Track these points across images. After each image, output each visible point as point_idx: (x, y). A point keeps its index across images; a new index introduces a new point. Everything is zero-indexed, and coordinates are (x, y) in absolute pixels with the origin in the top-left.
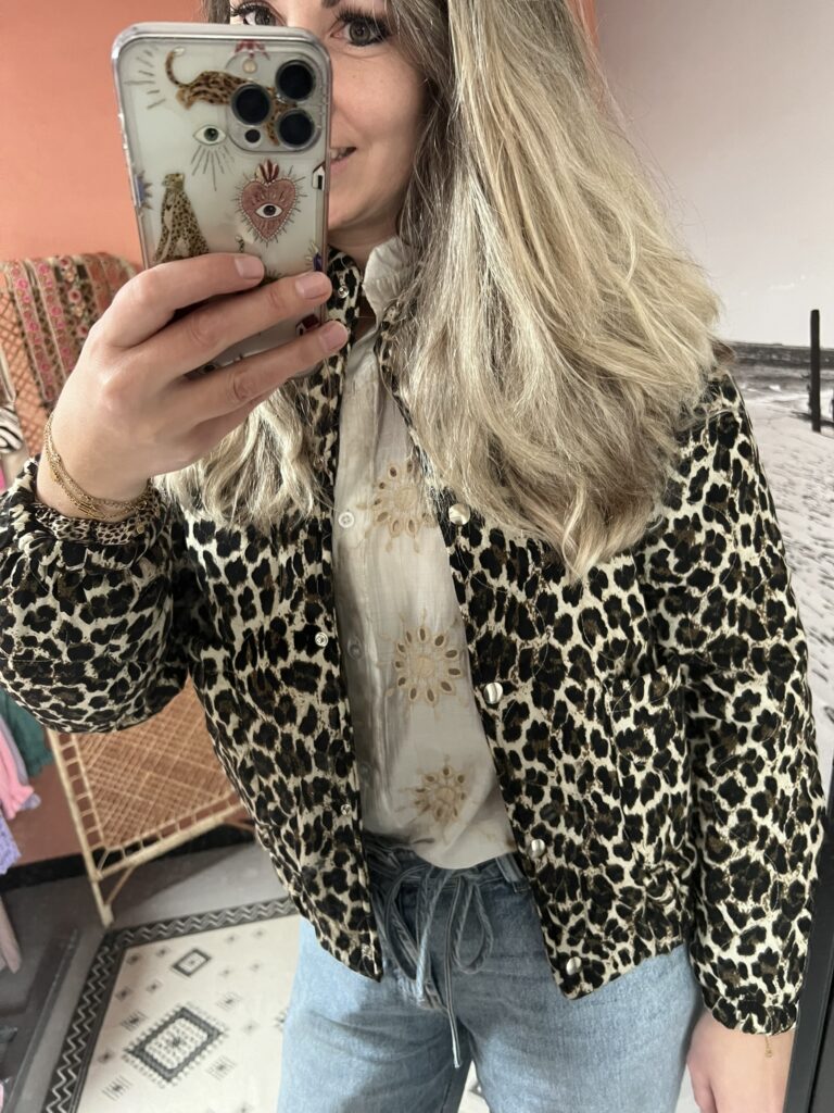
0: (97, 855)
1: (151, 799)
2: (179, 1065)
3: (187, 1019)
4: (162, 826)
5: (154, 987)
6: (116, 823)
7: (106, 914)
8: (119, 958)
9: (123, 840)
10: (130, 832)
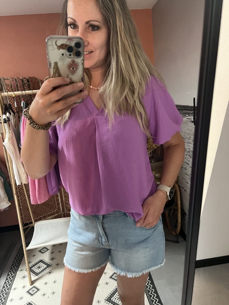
2: (39, 272)
3: (42, 262)
4: (38, 217)
5: (34, 256)
9: (29, 220)
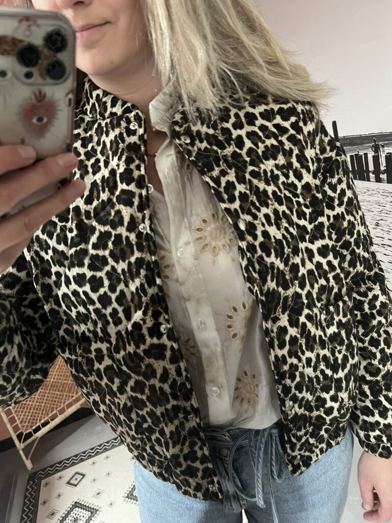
0: (19, 437)
1: (42, 403)
3: (79, 507)
4: (50, 415)
5: (59, 496)
6: (27, 419)
7: (29, 464)
8: (39, 485)
9: (31, 427)
10: (35, 421)
